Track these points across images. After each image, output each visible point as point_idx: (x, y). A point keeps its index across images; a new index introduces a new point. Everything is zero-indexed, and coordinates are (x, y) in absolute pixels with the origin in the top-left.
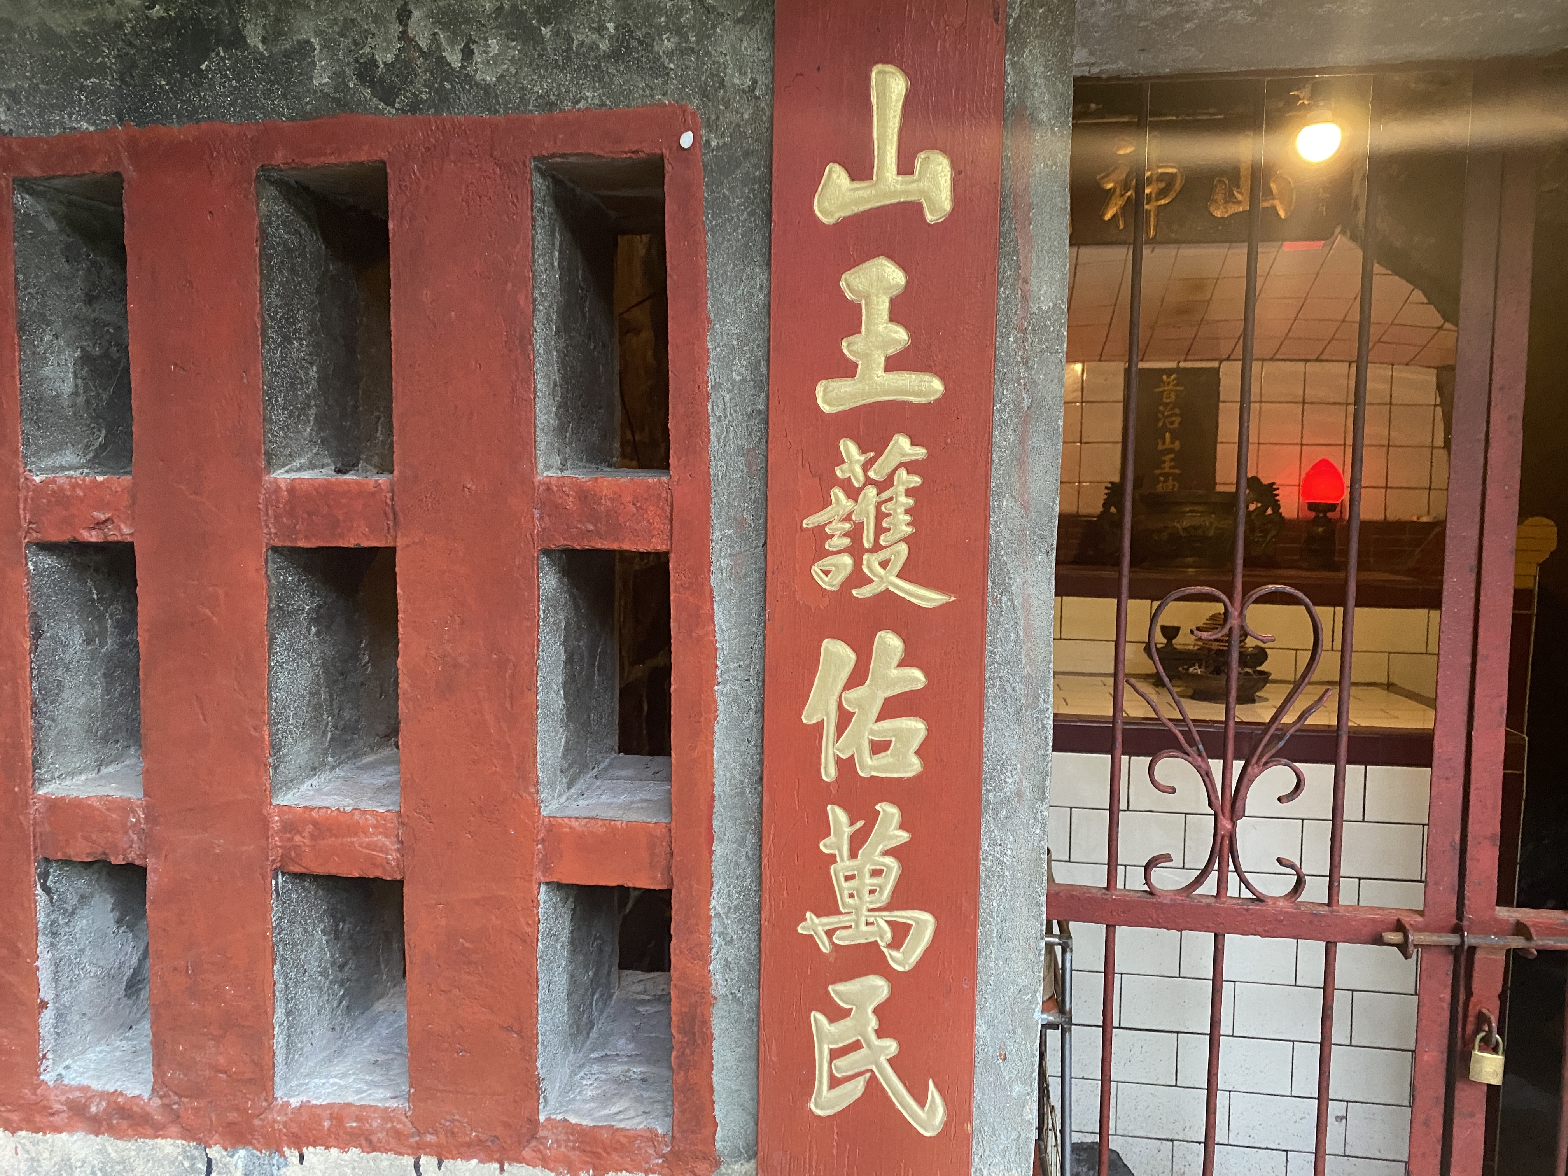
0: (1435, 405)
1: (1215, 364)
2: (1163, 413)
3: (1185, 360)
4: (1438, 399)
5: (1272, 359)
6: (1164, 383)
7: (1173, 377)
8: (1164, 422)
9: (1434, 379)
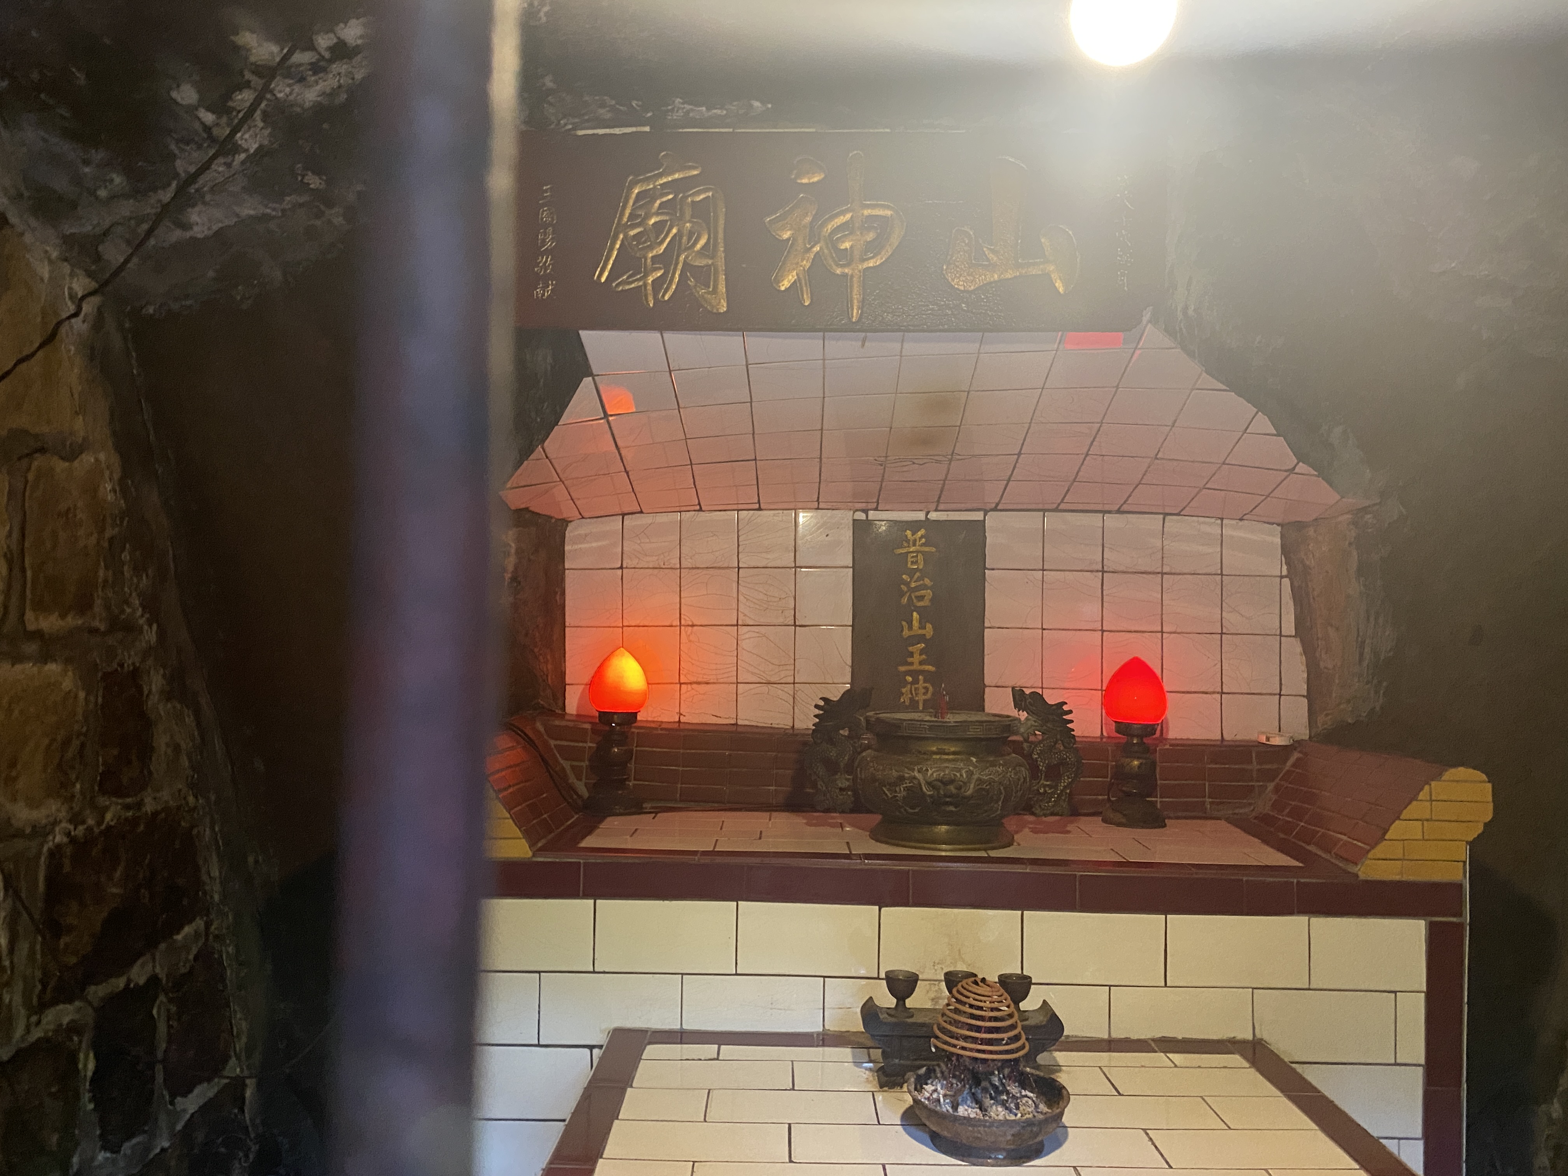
0: (1282, 577)
1: (978, 516)
2: (907, 584)
3: (936, 510)
4: (1285, 567)
5: (1056, 510)
6: (908, 541)
7: (920, 534)
8: (910, 597)
9: (1278, 540)
